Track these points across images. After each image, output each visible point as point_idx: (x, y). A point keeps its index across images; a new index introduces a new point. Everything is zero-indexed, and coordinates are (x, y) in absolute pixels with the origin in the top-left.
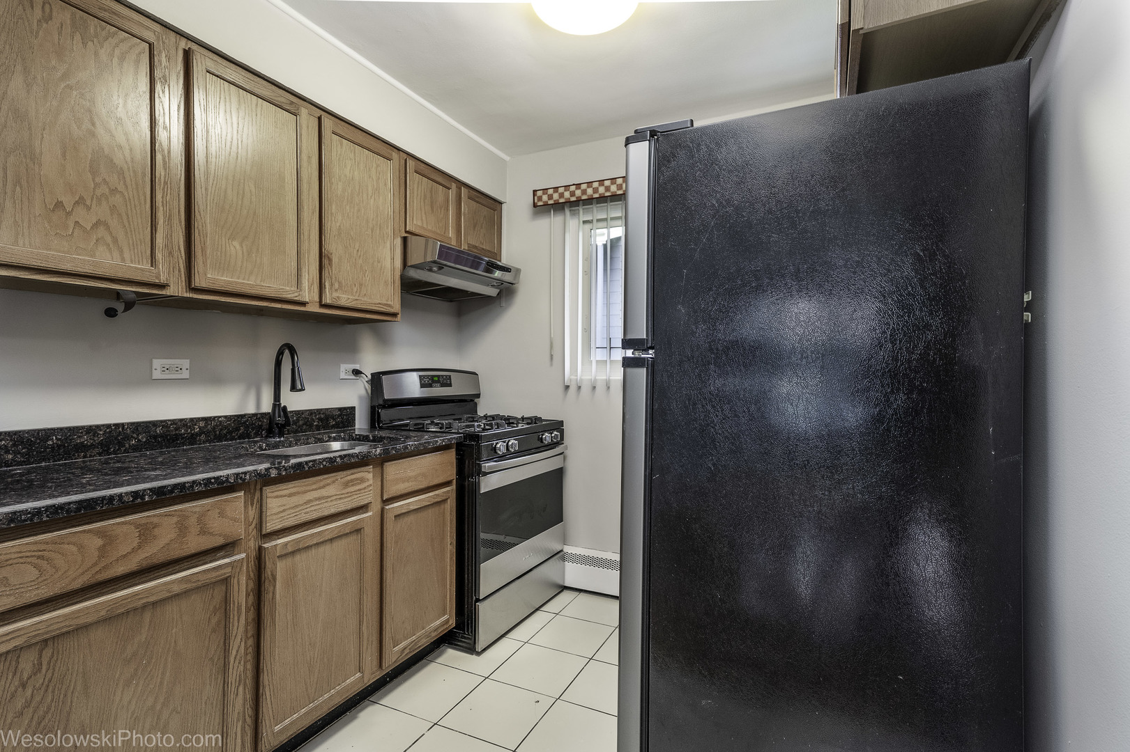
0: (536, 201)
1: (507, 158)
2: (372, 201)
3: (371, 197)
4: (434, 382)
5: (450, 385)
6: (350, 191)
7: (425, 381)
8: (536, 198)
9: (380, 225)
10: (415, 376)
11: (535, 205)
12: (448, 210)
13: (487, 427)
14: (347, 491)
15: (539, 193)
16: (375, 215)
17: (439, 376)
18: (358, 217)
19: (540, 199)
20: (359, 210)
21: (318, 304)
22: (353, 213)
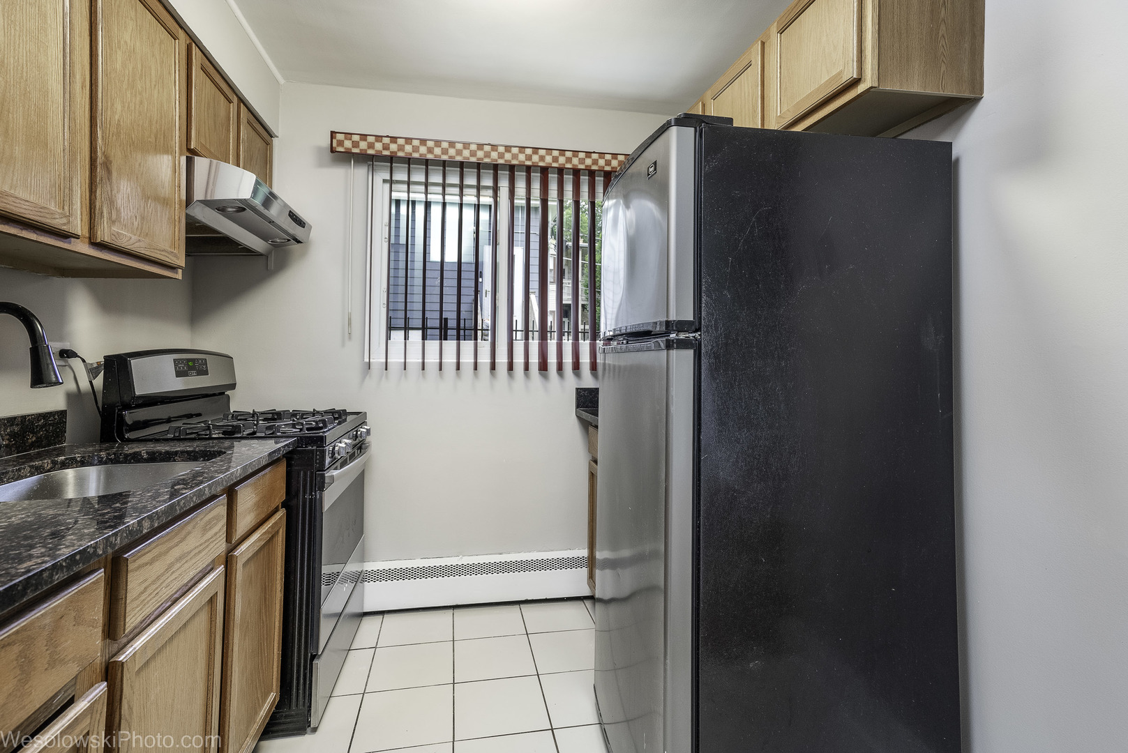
0: (334, 145)
1: (282, 81)
2: (156, 91)
3: (155, 86)
4: (191, 368)
5: (206, 373)
6: (131, 69)
7: (180, 368)
8: (334, 141)
9: (164, 133)
10: (169, 360)
11: (332, 150)
12: (228, 131)
13: (321, 425)
14: (205, 538)
15: (340, 137)
16: (159, 116)
17: (195, 359)
18: (140, 112)
19: (341, 143)
20: (141, 103)
21: (87, 240)
22: (135, 104)
